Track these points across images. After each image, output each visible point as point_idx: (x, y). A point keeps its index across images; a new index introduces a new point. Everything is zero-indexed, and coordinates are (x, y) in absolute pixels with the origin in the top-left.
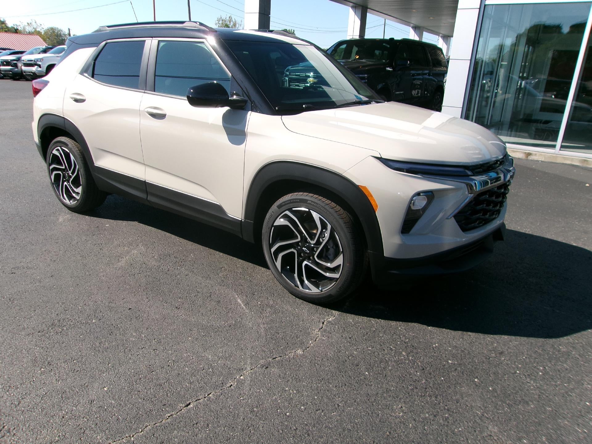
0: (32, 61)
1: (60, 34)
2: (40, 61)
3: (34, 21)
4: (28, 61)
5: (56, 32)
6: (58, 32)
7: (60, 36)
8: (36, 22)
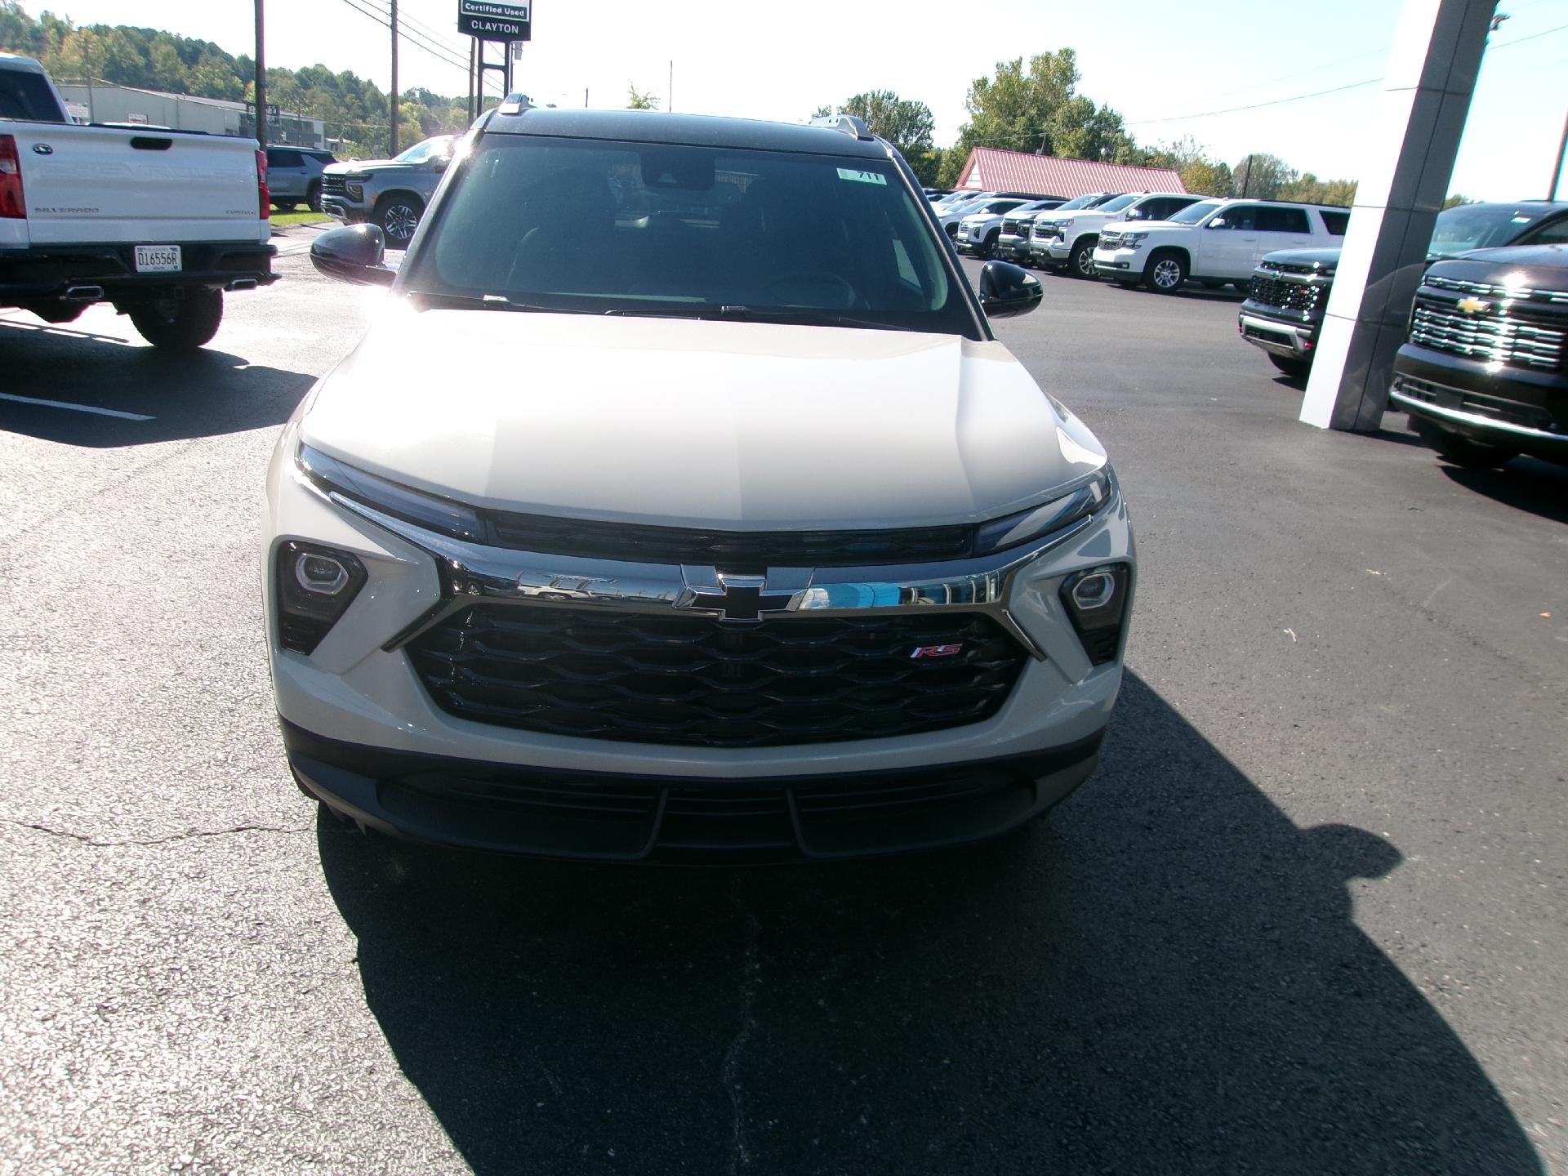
0: (1049, 224)
1: (1274, 171)
2: (1066, 226)
3: (1189, 139)
4: (1045, 224)
5: (1266, 165)
6: (1269, 167)
7: (1273, 174)
8: (1192, 141)
